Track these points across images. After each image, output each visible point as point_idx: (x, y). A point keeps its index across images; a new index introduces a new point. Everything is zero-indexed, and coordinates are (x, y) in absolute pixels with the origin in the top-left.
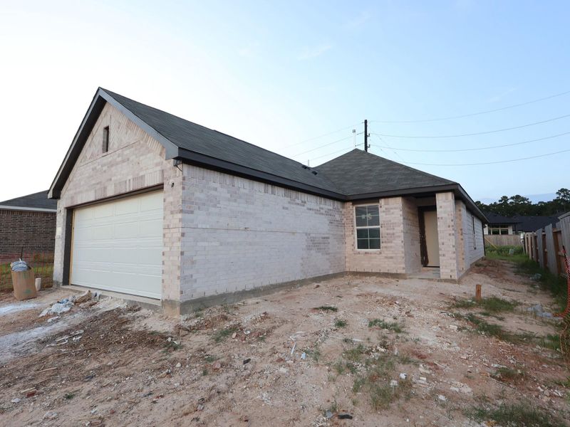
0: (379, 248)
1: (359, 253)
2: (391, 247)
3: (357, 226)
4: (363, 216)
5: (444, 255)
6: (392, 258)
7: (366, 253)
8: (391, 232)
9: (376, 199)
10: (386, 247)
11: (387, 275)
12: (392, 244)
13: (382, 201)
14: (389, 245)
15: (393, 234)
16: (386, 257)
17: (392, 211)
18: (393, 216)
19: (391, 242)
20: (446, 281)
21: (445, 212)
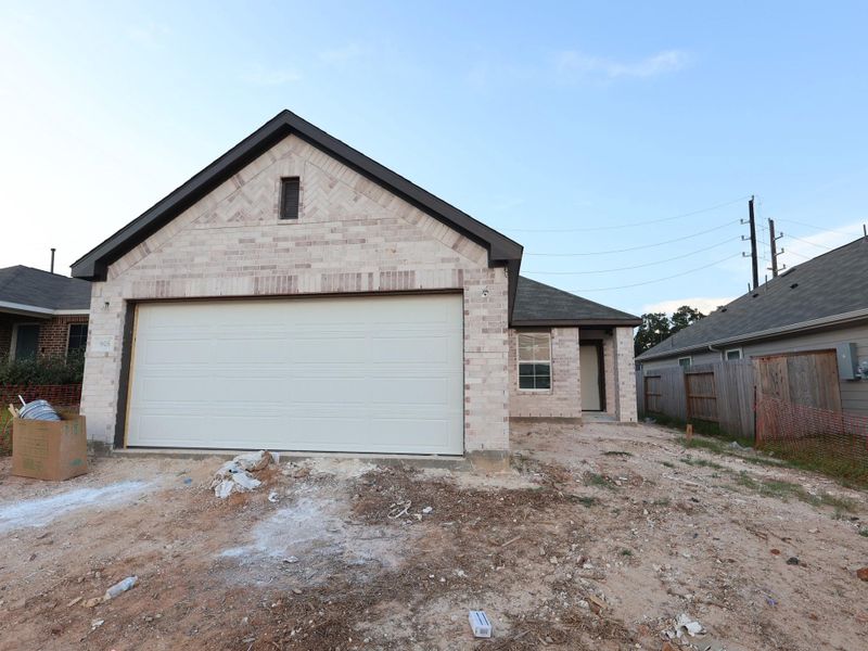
0: (549, 387)
1: (524, 393)
2: (566, 386)
3: (521, 358)
4: (529, 348)
5: (624, 396)
6: (565, 399)
7: (533, 393)
8: (566, 368)
9: (547, 328)
10: (558, 387)
11: (559, 420)
12: (567, 383)
13: (555, 331)
14: (562, 384)
15: (568, 371)
16: (559, 399)
17: (567, 343)
18: (568, 349)
19: (565, 381)
20: (626, 424)
21: (626, 349)
